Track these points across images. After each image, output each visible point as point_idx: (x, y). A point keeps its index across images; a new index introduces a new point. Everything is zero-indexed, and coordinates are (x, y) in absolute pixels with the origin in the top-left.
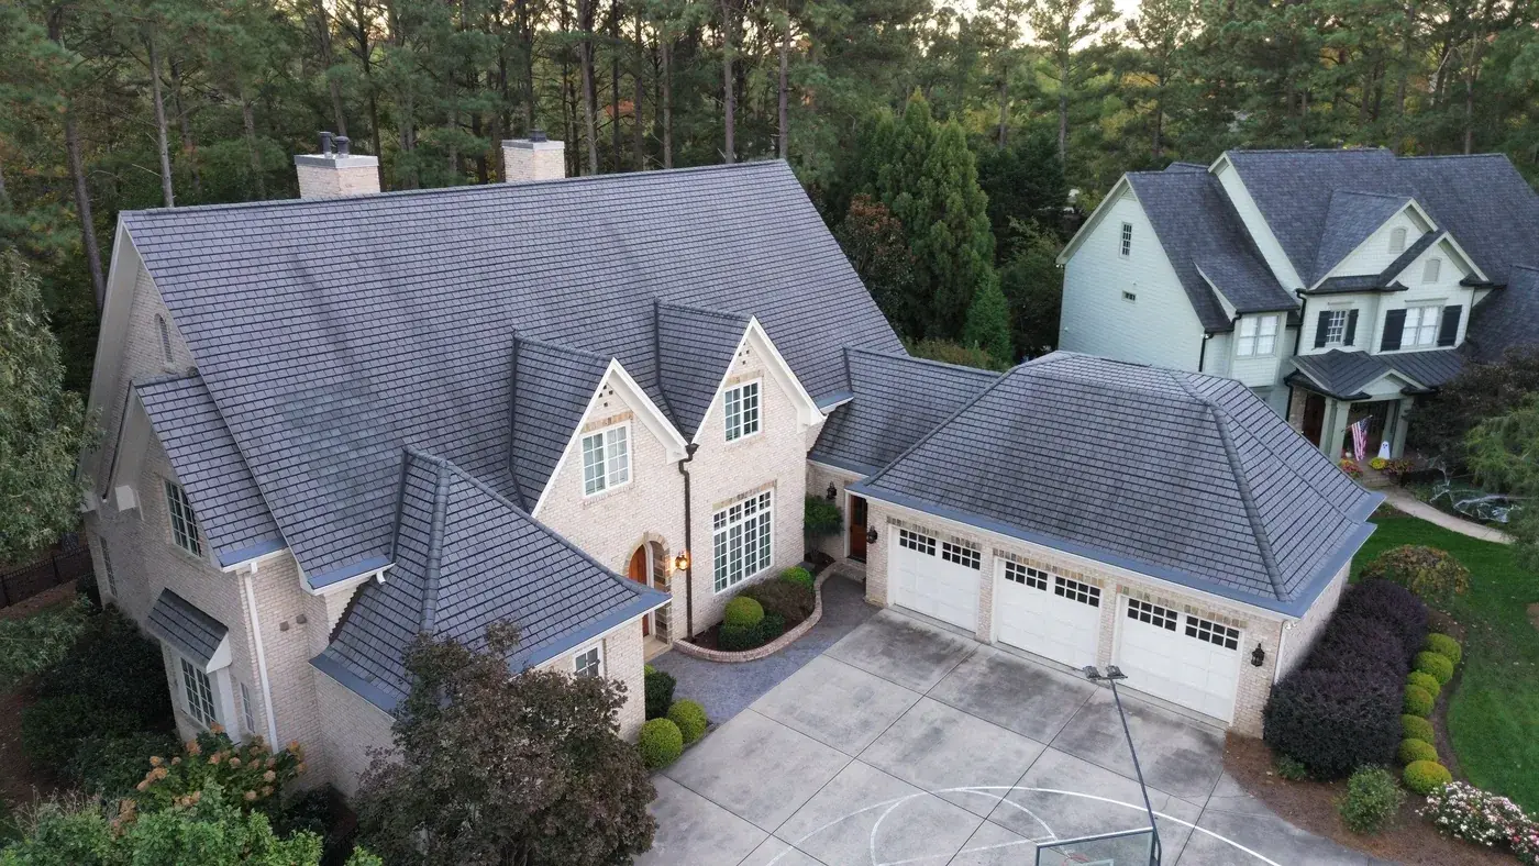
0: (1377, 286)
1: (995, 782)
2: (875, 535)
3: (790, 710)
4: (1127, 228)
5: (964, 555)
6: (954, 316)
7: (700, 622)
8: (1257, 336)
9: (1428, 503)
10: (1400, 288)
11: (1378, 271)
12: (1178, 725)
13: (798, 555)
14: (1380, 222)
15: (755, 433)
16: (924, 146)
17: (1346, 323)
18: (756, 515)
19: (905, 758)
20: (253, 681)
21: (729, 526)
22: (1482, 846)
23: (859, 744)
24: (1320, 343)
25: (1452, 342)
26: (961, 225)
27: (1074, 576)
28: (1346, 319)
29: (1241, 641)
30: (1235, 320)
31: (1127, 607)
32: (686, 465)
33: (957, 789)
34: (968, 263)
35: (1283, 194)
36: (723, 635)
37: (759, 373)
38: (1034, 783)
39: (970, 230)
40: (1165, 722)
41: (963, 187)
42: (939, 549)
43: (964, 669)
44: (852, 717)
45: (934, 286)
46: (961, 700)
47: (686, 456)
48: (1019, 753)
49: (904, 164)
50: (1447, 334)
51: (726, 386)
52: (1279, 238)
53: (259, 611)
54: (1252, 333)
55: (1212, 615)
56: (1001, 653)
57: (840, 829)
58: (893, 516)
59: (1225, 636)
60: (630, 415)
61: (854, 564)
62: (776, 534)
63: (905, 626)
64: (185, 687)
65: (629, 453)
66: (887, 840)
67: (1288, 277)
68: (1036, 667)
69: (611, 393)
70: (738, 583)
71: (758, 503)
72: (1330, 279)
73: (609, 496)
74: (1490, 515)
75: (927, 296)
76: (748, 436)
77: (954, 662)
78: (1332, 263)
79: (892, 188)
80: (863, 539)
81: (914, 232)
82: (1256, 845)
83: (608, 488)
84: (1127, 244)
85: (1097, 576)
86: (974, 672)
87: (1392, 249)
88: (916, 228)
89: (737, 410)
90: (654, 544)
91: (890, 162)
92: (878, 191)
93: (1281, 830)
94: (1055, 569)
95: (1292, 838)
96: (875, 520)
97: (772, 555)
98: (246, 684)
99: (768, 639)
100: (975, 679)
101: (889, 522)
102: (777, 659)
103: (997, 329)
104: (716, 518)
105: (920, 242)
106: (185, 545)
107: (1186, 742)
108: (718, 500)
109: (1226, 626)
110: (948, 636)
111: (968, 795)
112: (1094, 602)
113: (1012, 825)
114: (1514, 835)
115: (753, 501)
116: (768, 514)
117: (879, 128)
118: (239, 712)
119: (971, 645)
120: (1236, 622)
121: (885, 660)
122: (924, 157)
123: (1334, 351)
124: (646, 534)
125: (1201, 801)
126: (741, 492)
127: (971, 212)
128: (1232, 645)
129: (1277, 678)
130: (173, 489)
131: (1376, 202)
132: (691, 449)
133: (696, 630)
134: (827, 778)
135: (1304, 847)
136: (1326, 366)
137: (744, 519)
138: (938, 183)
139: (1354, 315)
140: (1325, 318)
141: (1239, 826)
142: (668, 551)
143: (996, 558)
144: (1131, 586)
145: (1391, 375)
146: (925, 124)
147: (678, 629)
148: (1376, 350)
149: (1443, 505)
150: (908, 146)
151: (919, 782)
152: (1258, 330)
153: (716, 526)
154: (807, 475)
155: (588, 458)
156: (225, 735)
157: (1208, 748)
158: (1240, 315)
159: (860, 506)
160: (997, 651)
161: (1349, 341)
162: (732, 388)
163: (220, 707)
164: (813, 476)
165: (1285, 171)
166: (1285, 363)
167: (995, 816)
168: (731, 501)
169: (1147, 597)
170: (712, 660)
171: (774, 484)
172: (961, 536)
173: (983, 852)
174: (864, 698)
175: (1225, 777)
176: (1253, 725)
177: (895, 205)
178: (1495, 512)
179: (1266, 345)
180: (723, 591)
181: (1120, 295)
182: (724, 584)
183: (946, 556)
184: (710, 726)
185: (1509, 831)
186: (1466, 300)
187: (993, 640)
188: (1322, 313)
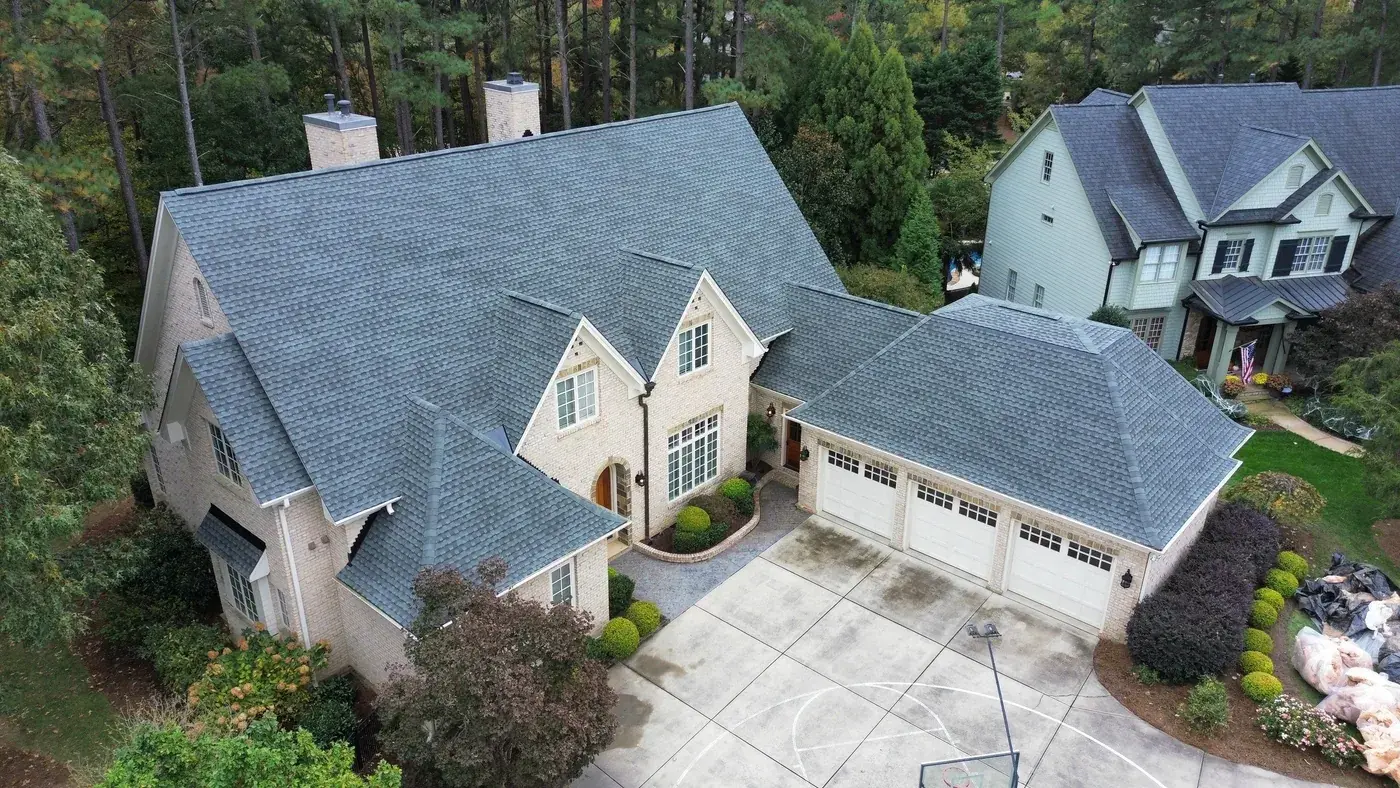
0: (1273, 219)
1: (899, 679)
2: (807, 454)
3: (731, 607)
4: (1049, 156)
5: (883, 475)
6: (889, 231)
7: (657, 525)
8: (1159, 265)
9: (1301, 417)
10: (1295, 221)
11: (1274, 204)
12: (1057, 631)
13: (740, 466)
14: (1281, 160)
15: (706, 366)
16: (868, 72)
17: (1242, 252)
18: (705, 435)
19: (825, 655)
20: (288, 590)
21: (682, 445)
22: (1298, 750)
23: (788, 641)
24: (1216, 269)
25: (1338, 269)
26: (898, 148)
27: (975, 500)
28: (1242, 248)
29: (1114, 565)
30: (1140, 249)
31: (1019, 529)
32: (645, 400)
33: (867, 684)
34: (903, 183)
35: (1193, 128)
36: (674, 540)
37: (709, 316)
38: (931, 680)
39: (906, 153)
40: (1046, 628)
41: (901, 114)
42: (862, 469)
43: (878, 573)
44: (783, 615)
45: (872, 204)
46: (874, 602)
47: (645, 392)
48: (921, 653)
49: (849, 89)
50: (1334, 262)
51: (680, 329)
52: (1186, 171)
53: (291, 535)
54: (1155, 261)
55: (1090, 543)
56: (911, 559)
57: (768, 716)
58: (823, 439)
59: (1100, 559)
60: (597, 361)
61: (790, 472)
62: (722, 450)
63: (831, 532)
64: (231, 586)
65: (596, 392)
66: (807, 729)
67: (1193, 211)
68: (941, 573)
69: (581, 344)
70: (688, 492)
71: (707, 424)
72: (1231, 212)
73: (579, 430)
74: (1355, 433)
75: (864, 213)
76: (699, 369)
77: (871, 567)
78: (1232, 198)
79: (837, 111)
80: (796, 457)
81: (854, 153)
82: (1112, 741)
83: (579, 422)
84: (1048, 171)
85: (995, 503)
86: (888, 576)
87: (1289, 184)
88: (857, 150)
89: (689, 348)
90: (619, 467)
91: (835, 86)
92: (824, 114)
93: (1134, 728)
94: (960, 495)
95: (1141, 735)
96: (808, 442)
97: (718, 466)
98: (281, 589)
99: (712, 544)
100: (888, 584)
101: (819, 443)
102: (719, 560)
103: (927, 247)
104: (671, 439)
105: (861, 163)
106: (228, 475)
107: (1062, 646)
108: (673, 426)
109: (1102, 553)
110: (866, 542)
111: (876, 689)
112: (992, 523)
113: (910, 717)
114: (1324, 742)
115: (703, 424)
116: (715, 433)
117: (827, 51)
118: (276, 610)
119: (886, 551)
120: (1109, 550)
121: (812, 564)
122: (867, 83)
123: (1230, 277)
124: (610, 459)
125: (1069, 700)
126: (691, 417)
127: (908, 137)
128: (1106, 567)
129: (1141, 600)
130: (216, 431)
131: (1277, 140)
132: (650, 387)
133: (652, 533)
134: (759, 671)
135: (1151, 744)
136: (1220, 291)
137: (695, 439)
138: (878, 108)
139: (1250, 244)
140: (1223, 247)
141: (1100, 724)
142: (629, 471)
143: (910, 482)
144: (1024, 514)
145: (1279, 303)
146: (869, 51)
147: (637, 534)
148: (1267, 276)
149: (1314, 421)
150: (853, 73)
151: (835, 677)
152: (1161, 258)
153: (671, 446)
154: (750, 396)
155: (561, 400)
156: (267, 632)
157: (1080, 652)
158: (1145, 246)
159: (795, 431)
160: (907, 558)
161: (1243, 268)
162: (686, 330)
163: (261, 605)
164: (755, 396)
165: (1197, 106)
166: (1183, 288)
167: (897, 709)
168: (683, 425)
169: (1036, 523)
170: (666, 560)
171: (721, 408)
172: (881, 461)
173: (885, 742)
174: (792, 599)
175: (1093, 678)
176: (1118, 632)
177: (838, 128)
178: (1359, 430)
179: (1167, 271)
180: (676, 499)
181: (1040, 217)
182: (677, 493)
183: (867, 475)
184: (664, 621)
185: (1320, 740)
186: (1353, 232)
187: (904, 546)
188: (1220, 243)
